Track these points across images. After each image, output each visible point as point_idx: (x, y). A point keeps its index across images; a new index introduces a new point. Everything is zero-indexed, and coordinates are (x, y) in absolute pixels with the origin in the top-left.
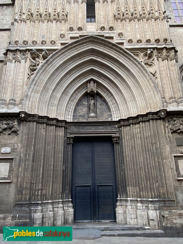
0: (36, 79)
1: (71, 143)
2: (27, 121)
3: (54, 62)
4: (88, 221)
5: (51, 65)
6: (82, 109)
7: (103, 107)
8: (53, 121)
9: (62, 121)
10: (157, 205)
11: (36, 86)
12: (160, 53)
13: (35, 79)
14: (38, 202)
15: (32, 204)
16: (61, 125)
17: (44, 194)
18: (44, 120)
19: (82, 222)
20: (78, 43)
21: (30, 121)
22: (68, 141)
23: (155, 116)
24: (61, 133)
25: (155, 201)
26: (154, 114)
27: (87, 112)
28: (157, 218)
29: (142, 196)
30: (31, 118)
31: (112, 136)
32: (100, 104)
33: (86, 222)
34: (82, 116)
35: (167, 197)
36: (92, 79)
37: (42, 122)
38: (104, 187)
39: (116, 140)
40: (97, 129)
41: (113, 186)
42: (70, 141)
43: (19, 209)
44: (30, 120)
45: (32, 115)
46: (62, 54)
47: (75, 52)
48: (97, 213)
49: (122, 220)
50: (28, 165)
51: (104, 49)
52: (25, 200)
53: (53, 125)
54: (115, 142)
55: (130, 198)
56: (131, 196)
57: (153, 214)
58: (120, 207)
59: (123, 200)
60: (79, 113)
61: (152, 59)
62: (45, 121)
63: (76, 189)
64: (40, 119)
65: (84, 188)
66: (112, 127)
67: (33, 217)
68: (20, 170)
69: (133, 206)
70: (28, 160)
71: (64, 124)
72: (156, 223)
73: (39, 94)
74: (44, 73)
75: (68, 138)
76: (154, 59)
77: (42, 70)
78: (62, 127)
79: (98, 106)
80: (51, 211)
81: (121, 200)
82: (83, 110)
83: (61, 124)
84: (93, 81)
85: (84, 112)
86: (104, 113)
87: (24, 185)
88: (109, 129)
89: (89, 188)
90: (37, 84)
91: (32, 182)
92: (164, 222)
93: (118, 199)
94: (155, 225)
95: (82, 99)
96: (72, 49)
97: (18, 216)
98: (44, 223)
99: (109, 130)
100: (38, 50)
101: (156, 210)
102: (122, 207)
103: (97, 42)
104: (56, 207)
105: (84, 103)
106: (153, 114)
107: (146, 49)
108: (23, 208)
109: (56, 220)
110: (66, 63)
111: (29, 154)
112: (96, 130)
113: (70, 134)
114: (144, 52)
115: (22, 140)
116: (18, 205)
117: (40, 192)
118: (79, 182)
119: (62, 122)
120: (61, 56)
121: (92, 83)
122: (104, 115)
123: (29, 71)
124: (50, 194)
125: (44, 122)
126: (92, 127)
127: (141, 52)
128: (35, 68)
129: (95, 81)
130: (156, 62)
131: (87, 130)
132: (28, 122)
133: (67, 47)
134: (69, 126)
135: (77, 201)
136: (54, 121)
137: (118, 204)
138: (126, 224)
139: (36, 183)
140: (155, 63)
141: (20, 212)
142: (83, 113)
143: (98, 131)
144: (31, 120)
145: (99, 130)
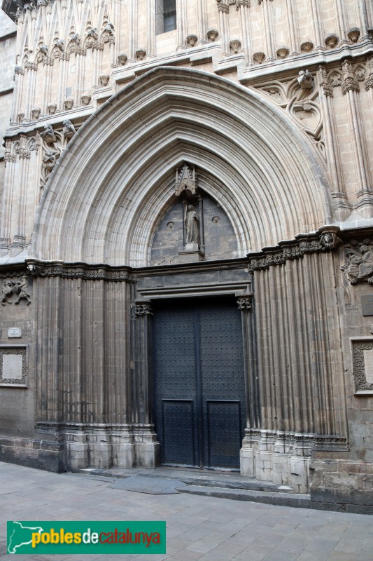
0: (53, 189)
1: (143, 315)
2: (44, 277)
3: (86, 145)
4: (188, 466)
5: (81, 152)
6: (169, 235)
7: (219, 225)
8: (98, 270)
9: (119, 269)
10: (310, 447)
11: (56, 202)
12: (336, 73)
13: (51, 189)
14: (77, 425)
15: (67, 426)
16: (117, 278)
17: (90, 411)
18: (77, 270)
19: (176, 467)
20: (134, 91)
21: (49, 276)
22: (137, 311)
23: (315, 245)
24: (119, 293)
25: (307, 438)
26: (313, 240)
27: (182, 241)
28: (305, 472)
29: (287, 427)
30: (50, 269)
31: (236, 295)
32: (212, 217)
33: (184, 468)
34: (171, 252)
35: (329, 432)
36: (184, 163)
37: (73, 274)
38: (222, 406)
39: (244, 305)
40: (200, 280)
41: (240, 405)
42: (141, 310)
43: (43, 431)
44: (47, 274)
45: (49, 263)
46: (102, 122)
47: (130, 111)
48: (206, 454)
49: (249, 470)
50: (52, 359)
51: (193, 92)
52: (52, 419)
53: (99, 279)
54: (243, 309)
55: (266, 428)
56: (270, 425)
57: (297, 463)
58: (249, 445)
59: (255, 432)
60: (164, 244)
61: (312, 96)
62: (79, 272)
63: (163, 406)
64: (70, 270)
65: (180, 405)
66: (235, 273)
67: (68, 447)
68: (40, 369)
69: (269, 446)
70: (52, 350)
71: (123, 275)
72: (302, 481)
73: (62, 219)
74: (69, 171)
75: (137, 303)
76: (317, 94)
77: (64, 168)
78: (120, 281)
79: (208, 223)
80: (103, 441)
81: (251, 432)
82: (172, 237)
83: (117, 274)
84: (187, 167)
85: (174, 242)
86: (221, 239)
87: (49, 394)
88: (229, 277)
89: (189, 406)
90: (57, 199)
91: (64, 389)
92: (312, 480)
93: (246, 429)
94: (299, 485)
95: (170, 211)
96: (123, 107)
97: (41, 442)
98: (92, 459)
99: (228, 280)
100: (55, 126)
101: (305, 455)
102: (253, 445)
103: (177, 79)
104: (116, 436)
105: (175, 220)
106: (309, 238)
107: (295, 71)
108: (50, 432)
109: (116, 457)
110: (114, 140)
111: (52, 340)
112: (197, 282)
113: (143, 294)
114: (291, 80)
115: (37, 313)
116: (42, 425)
117: (79, 407)
118: (168, 392)
119: (120, 271)
120: (101, 128)
121: (186, 170)
122: (221, 244)
123: (43, 173)
124: (102, 412)
125: (77, 274)
126: (188, 276)
127: (282, 82)
128: (50, 165)
129: (192, 167)
130: (322, 101)
131: (178, 284)
132: (46, 279)
133: (109, 105)
134: (138, 277)
135: (166, 429)
136: (100, 271)
137: (245, 439)
138: (254, 478)
139: (71, 392)
140: (320, 106)
141: (45, 436)
142: (173, 244)
143: (204, 284)
144: (50, 273)
145: (206, 282)
